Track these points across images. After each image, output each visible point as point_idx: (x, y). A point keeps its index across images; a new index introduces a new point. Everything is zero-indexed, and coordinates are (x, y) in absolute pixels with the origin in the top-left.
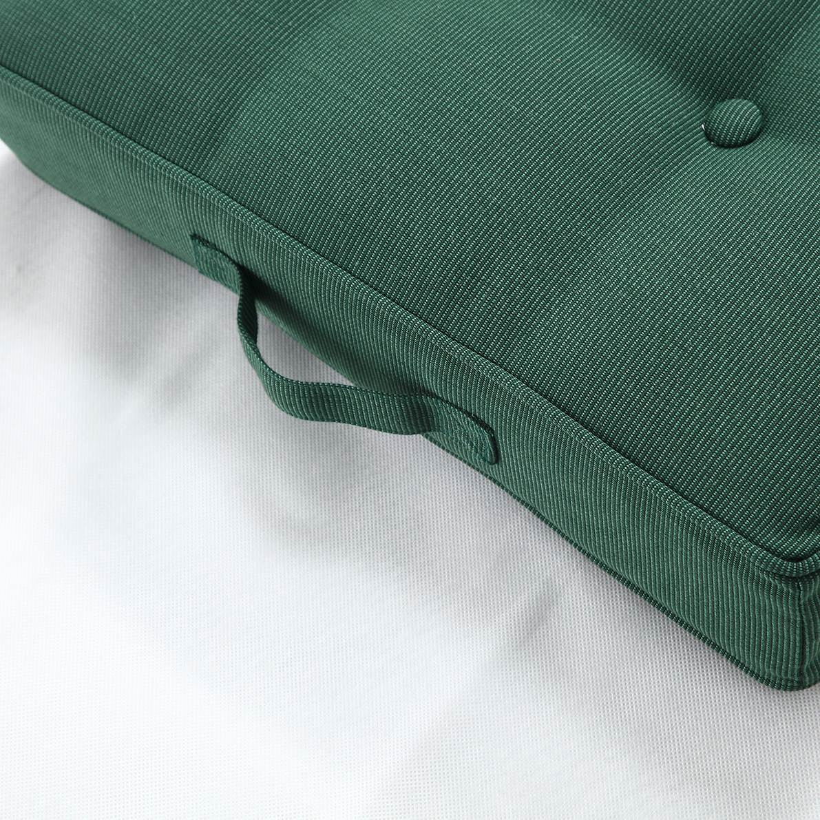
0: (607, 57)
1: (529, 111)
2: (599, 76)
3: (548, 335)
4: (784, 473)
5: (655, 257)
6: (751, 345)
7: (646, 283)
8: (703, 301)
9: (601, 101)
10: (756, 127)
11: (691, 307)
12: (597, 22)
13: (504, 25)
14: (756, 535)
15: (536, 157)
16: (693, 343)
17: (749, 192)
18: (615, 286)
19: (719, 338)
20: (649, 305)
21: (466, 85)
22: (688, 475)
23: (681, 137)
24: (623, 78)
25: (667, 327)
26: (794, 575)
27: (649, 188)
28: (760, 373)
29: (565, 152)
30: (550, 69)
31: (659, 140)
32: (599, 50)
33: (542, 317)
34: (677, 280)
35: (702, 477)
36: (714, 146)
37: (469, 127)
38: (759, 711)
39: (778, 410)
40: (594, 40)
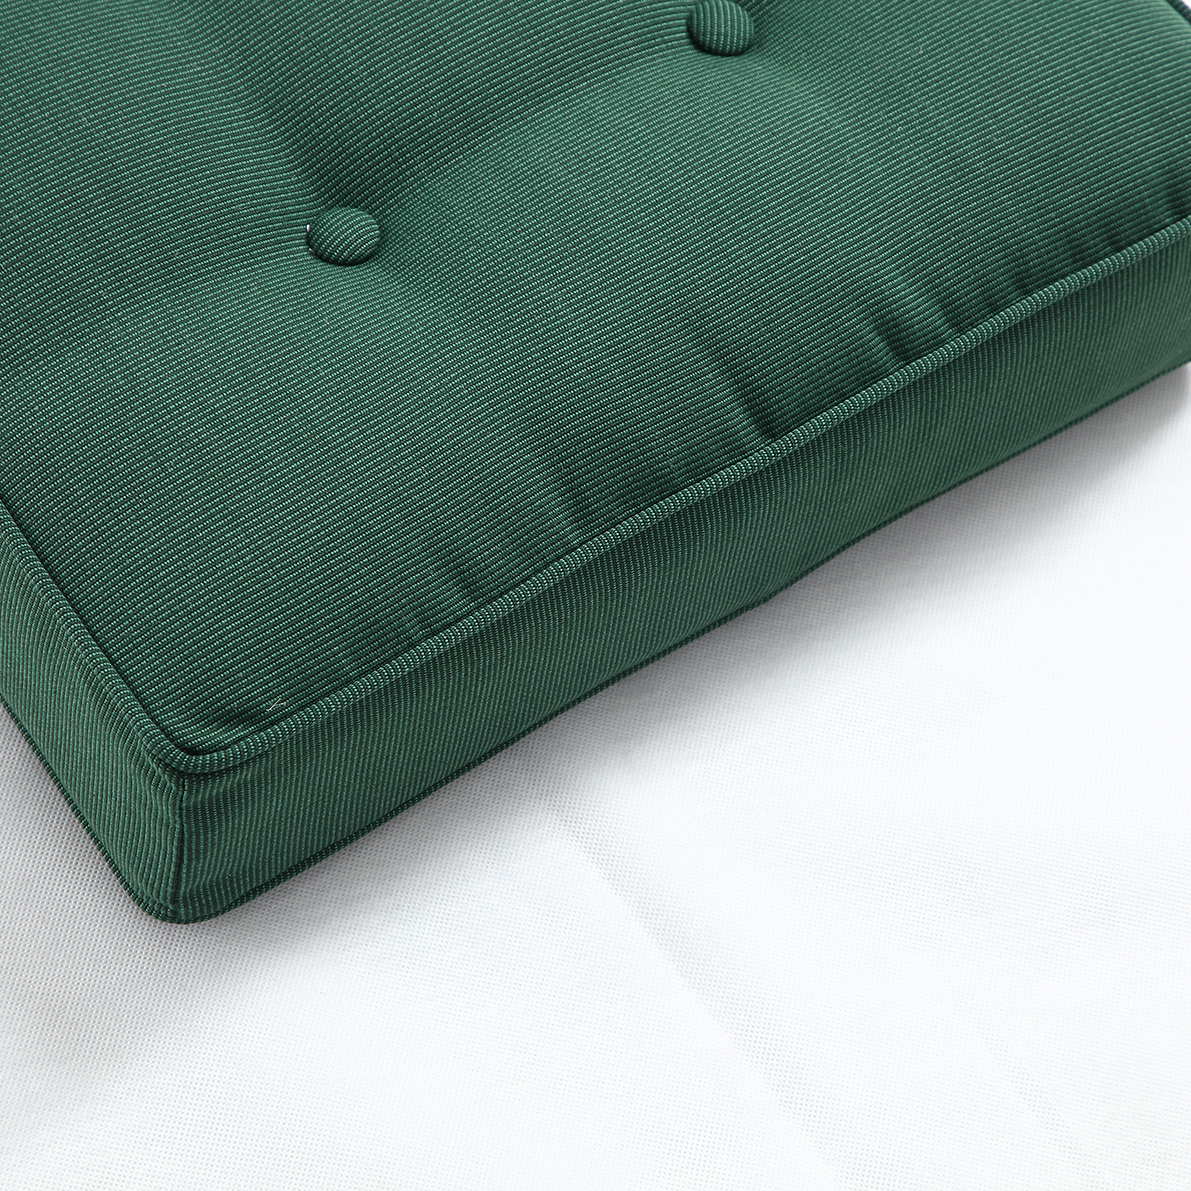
0: (226, 104)
1: (101, 130)
2: (205, 122)
3: (14, 397)
4: (217, 648)
5: (176, 352)
6: (242, 491)
7: (152, 377)
8: (209, 422)
9: (194, 152)
10: (366, 250)
11: (192, 423)
12: (231, 60)
13: (117, 21)
14: (157, 708)
15: (86, 187)
16: (175, 465)
17: (321, 318)
18: (115, 368)
19: (208, 469)
20: (144, 403)
21: (39, 72)
22: (109, 614)
23: (274, 229)
24: (234, 135)
25: (155, 436)
26: (181, 769)
27: (208, 272)
28: (238, 525)
29: (124, 193)
30: (148, 92)
31: (246, 222)
32: (219, 92)
33: (17, 374)
34: (190, 387)
35: (123, 621)
36: (311, 254)
37: (20, 122)
38: (120, 934)
39: (240, 574)
40: (218, 79)
